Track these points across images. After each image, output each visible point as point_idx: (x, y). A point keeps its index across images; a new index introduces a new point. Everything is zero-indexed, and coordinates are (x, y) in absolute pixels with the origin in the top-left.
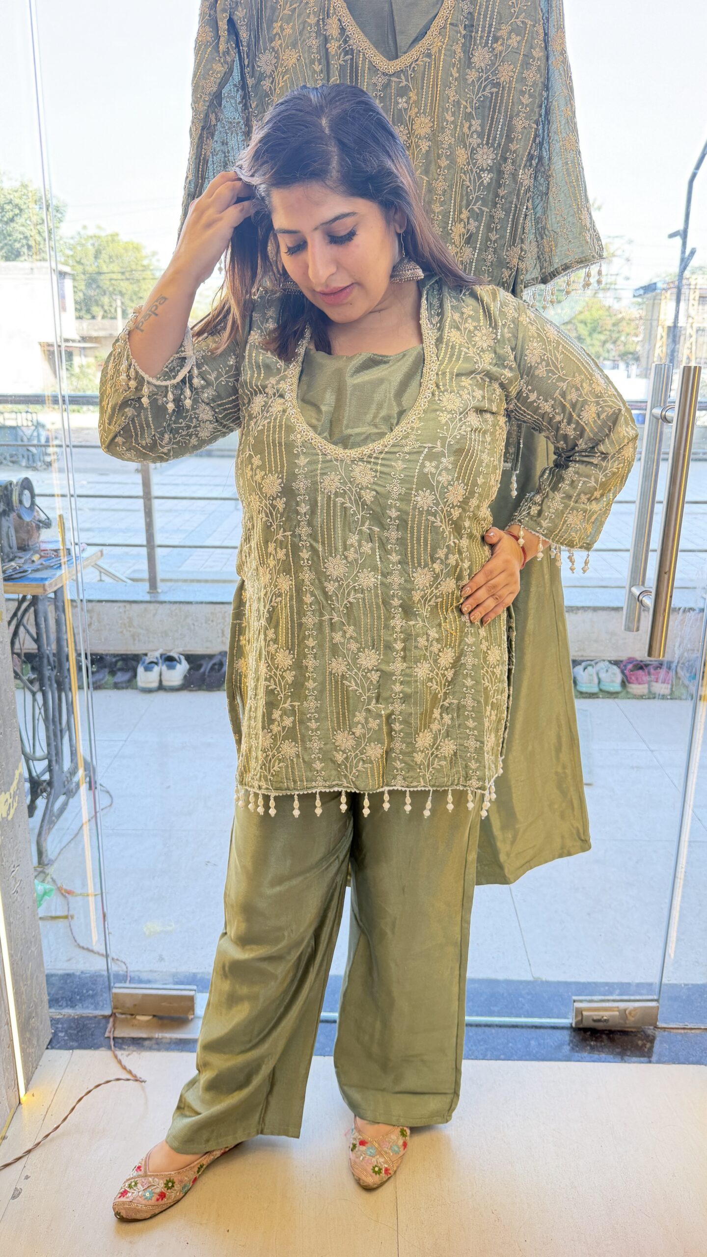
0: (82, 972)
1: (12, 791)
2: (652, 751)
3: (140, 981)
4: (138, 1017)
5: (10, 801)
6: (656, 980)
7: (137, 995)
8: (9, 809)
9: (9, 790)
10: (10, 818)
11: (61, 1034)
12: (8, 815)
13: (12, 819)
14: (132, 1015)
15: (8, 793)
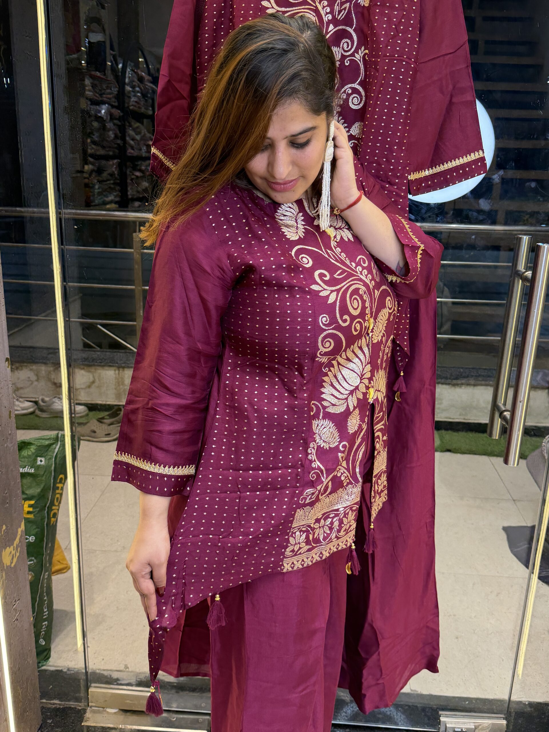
0: (68, 670)
1: (15, 545)
2: (514, 500)
4: (109, 710)
5: (13, 552)
6: (506, 698)
7: (107, 693)
8: (13, 559)
9: (13, 544)
10: (13, 565)
11: (49, 721)
12: (11, 563)
13: (15, 565)
14: (103, 708)
15: (12, 547)
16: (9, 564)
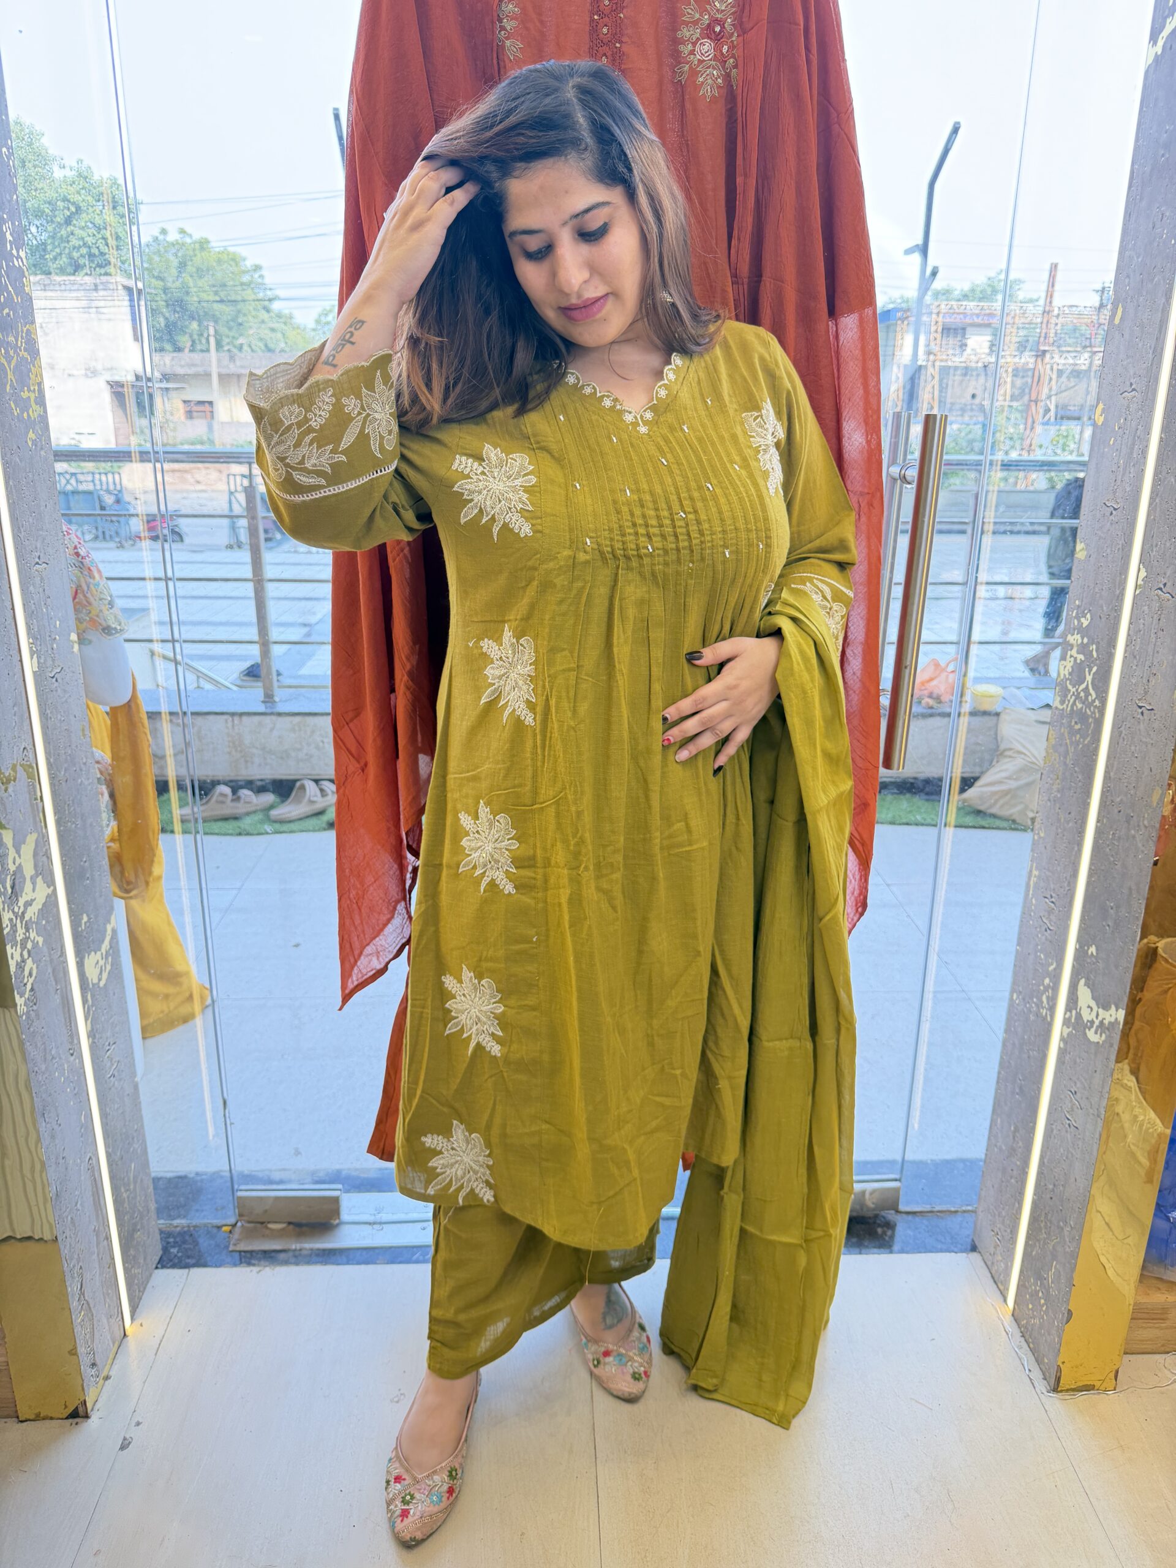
0: (197, 1174)
1: (103, 950)
3: (271, 1182)
4: (270, 1226)
5: (102, 963)
6: (899, 1158)
7: (268, 1198)
8: (101, 973)
9: (100, 949)
10: (102, 984)
11: (174, 1250)
12: (100, 980)
13: (105, 985)
14: (263, 1223)
15: (99, 953)
16: (95, 981)
